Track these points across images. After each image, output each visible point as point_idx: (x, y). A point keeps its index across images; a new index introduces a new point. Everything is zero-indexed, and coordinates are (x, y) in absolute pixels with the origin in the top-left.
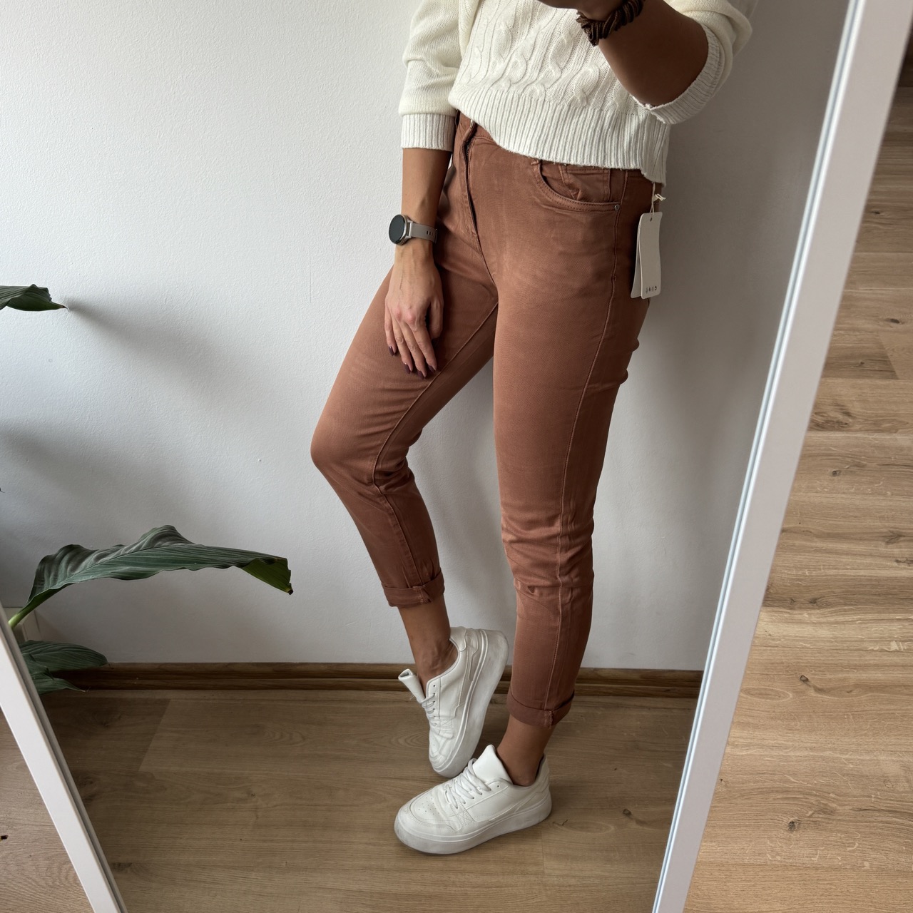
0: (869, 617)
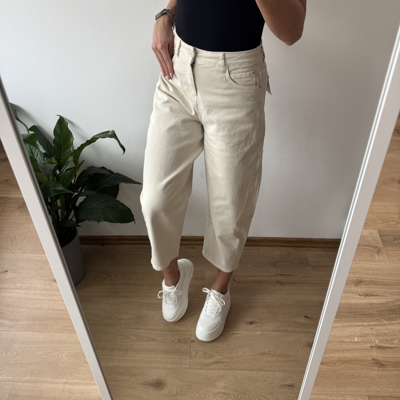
0: (346, 324)
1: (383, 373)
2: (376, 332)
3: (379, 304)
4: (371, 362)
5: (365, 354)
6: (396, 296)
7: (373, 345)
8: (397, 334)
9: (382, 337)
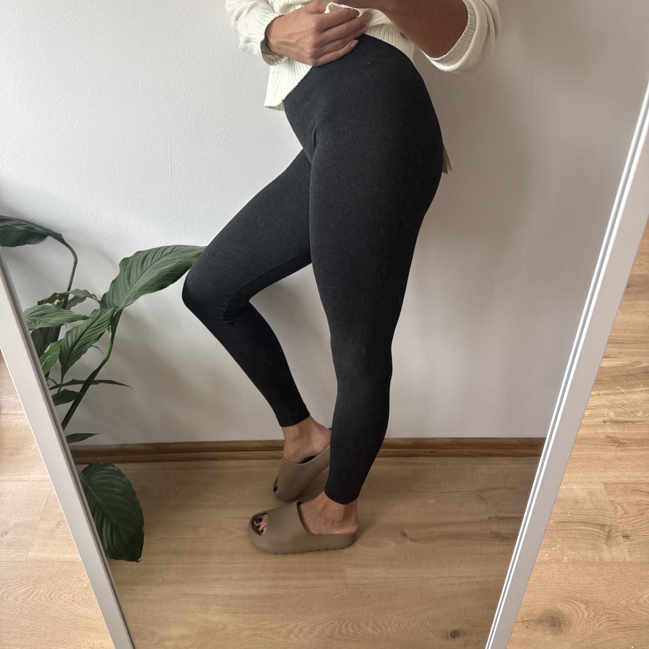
1: (623, 453)
2: (610, 403)
3: (611, 367)
4: (605, 440)
5: (596, 430)
6: (636, 358)
7: (606, 419)
8: (640, 405)
9: (618, 409)
